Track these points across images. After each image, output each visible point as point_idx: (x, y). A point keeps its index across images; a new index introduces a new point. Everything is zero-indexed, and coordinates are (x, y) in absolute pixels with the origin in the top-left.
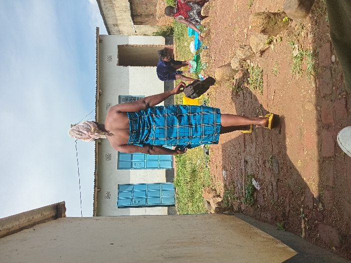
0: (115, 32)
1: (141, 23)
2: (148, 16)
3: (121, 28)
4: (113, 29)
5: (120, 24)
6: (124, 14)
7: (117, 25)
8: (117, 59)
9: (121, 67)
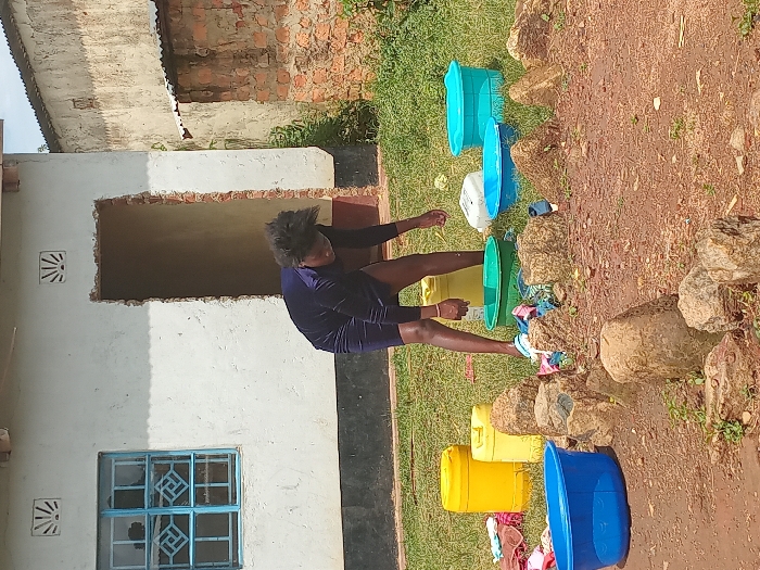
0: (79, 133)
1: (213, 94)
2: (247, 57)
3: (111, 115)
4: (73, 125)
5: (109, 97)
6: (129, 50)
7: (91, 103)
8: (94, 269)
9: (114, 304)
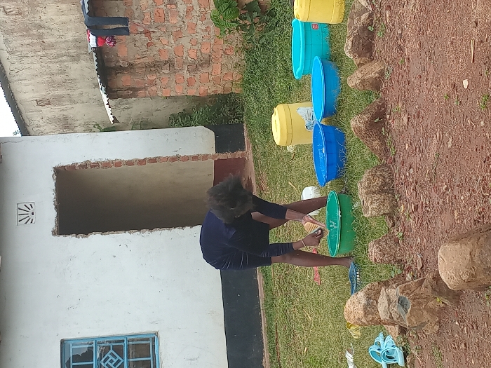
0: (41, 123)
1: (133, 92)
2: (155, 66)
4: (35, 117)
6: (73, 65)
7: (48, 102)
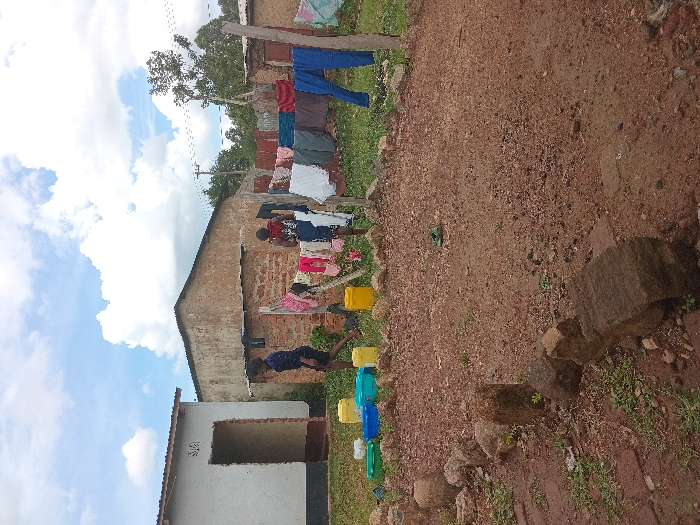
0: (211, 394)
1: (265, 380)
4: (211, 391)
5: (224, 380)
6: (233, 362)
8: (210, 451)
9: (217, 466)
